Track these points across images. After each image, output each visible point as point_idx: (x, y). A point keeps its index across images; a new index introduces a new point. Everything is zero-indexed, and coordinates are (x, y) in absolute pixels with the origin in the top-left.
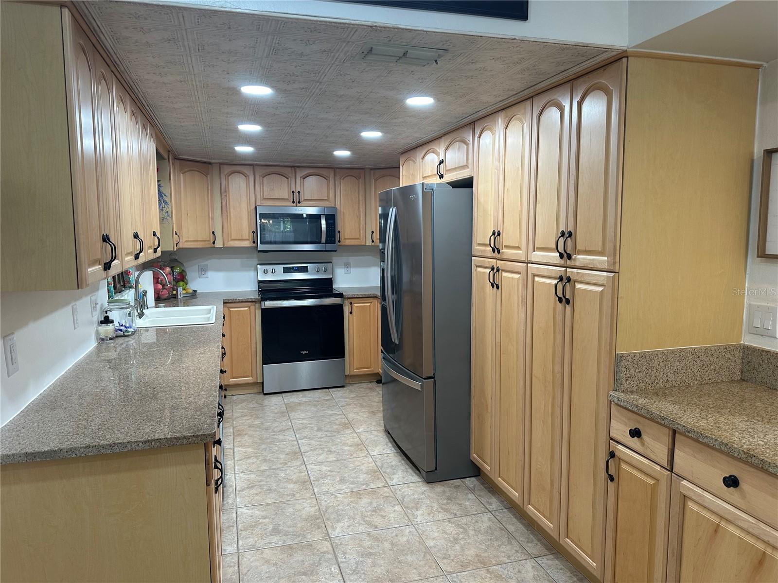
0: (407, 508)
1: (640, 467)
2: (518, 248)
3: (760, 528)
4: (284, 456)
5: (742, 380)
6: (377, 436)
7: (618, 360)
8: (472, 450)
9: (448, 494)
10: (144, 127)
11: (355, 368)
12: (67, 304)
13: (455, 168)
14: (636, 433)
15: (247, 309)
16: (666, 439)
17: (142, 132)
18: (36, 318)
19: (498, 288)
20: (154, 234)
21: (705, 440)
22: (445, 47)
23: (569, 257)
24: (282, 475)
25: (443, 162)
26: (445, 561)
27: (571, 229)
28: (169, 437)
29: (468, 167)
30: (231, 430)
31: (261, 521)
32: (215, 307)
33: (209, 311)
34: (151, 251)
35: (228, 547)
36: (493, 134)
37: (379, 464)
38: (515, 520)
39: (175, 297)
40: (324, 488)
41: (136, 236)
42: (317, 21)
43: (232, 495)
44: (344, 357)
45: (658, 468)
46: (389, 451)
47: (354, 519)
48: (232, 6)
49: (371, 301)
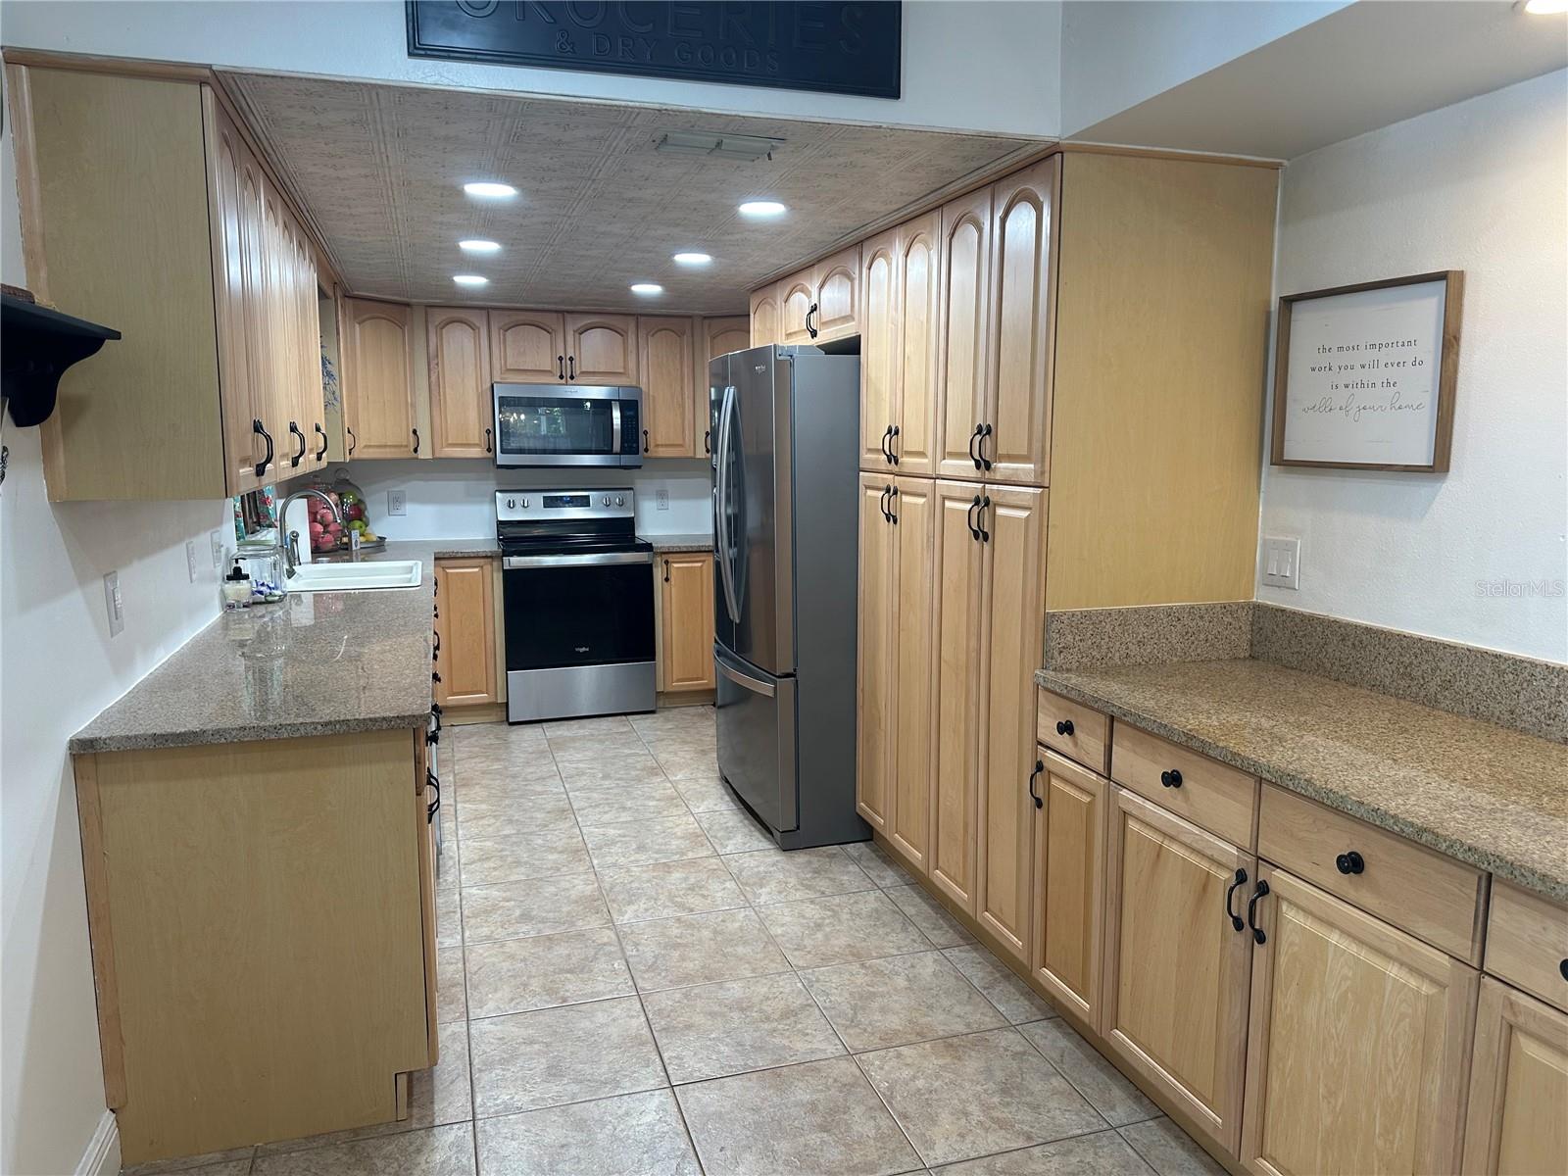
0: (746, 884)
1: (1077, 780)
2: (922, 454)
3: (1203, 839)
4: (543, 815)
5: (1252, 657)
6: (706, 786)
7: (1049, 619)
8: (859, 797)
9: (816, 865)
10: (300, 245)
11: (674, 679)
12: (180, 539)
13: (835, 320)
14: (1066, 728)
15: (476, 570)
16: (1102, 731)
17: (298, 256)
18: (145, 552)
19: (895, 522)
20: (318, 429)
21: (1143, 724)
22: (779, 135)
23: (988, 467)
24: (540, 842)
25: (816, 309)
26: (796, 953)
27: (990, 422)
28: (361, 718)
29: (853, 319)
30: (451, 778)
31: (501, 904)
32: (420, 563)
33: (410, 570)
34: (313, 456)
35: (446, 941)
36: (889, 264)
37: (705, 826)
38: (918, 900)
39: (347, 547)
40: (609, 860)
41: (293, 429)
42: (578, 103)
43: (453, 870)
44: (654, 660)
45: (1094, 776)
46: (724, 807)
47: (655, 899)
48: (451, 83)
49: (702, 559)
